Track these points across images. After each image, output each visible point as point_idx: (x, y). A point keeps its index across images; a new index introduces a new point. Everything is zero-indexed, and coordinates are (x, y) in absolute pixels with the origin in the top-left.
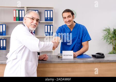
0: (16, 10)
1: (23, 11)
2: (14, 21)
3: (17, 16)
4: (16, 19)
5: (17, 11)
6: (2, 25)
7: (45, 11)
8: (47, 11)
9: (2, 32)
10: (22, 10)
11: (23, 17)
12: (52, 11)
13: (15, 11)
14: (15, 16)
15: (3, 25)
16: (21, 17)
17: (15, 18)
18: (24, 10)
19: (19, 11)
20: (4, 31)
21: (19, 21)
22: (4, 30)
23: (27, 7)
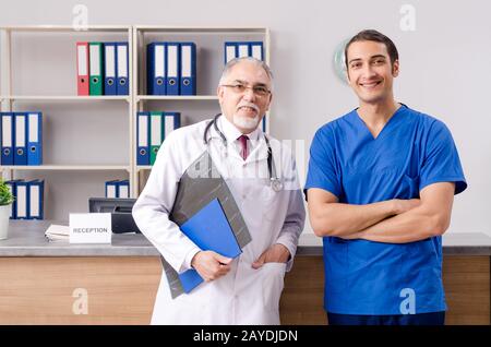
0: (89, 44)
1: (122, 50)
2: (80, 93)
3: (92, 74)
4: (87, 85)
5: (95, 50)
6: (26, 115)
7: (227, 44)
8: (236, 45)
9: (26, 149)
10: (116, 45)
11: (120, 75)
12: (259, 47)
13: (82, 50)
14: (83, 72)
15: (31, 116)
16: (113, 75)
17: (86, 80)
18: (127, 44)
19: (103, 47)
20: (34, 143)
21: (103, 94)
22: (34, 138)
23: (138, 29)
